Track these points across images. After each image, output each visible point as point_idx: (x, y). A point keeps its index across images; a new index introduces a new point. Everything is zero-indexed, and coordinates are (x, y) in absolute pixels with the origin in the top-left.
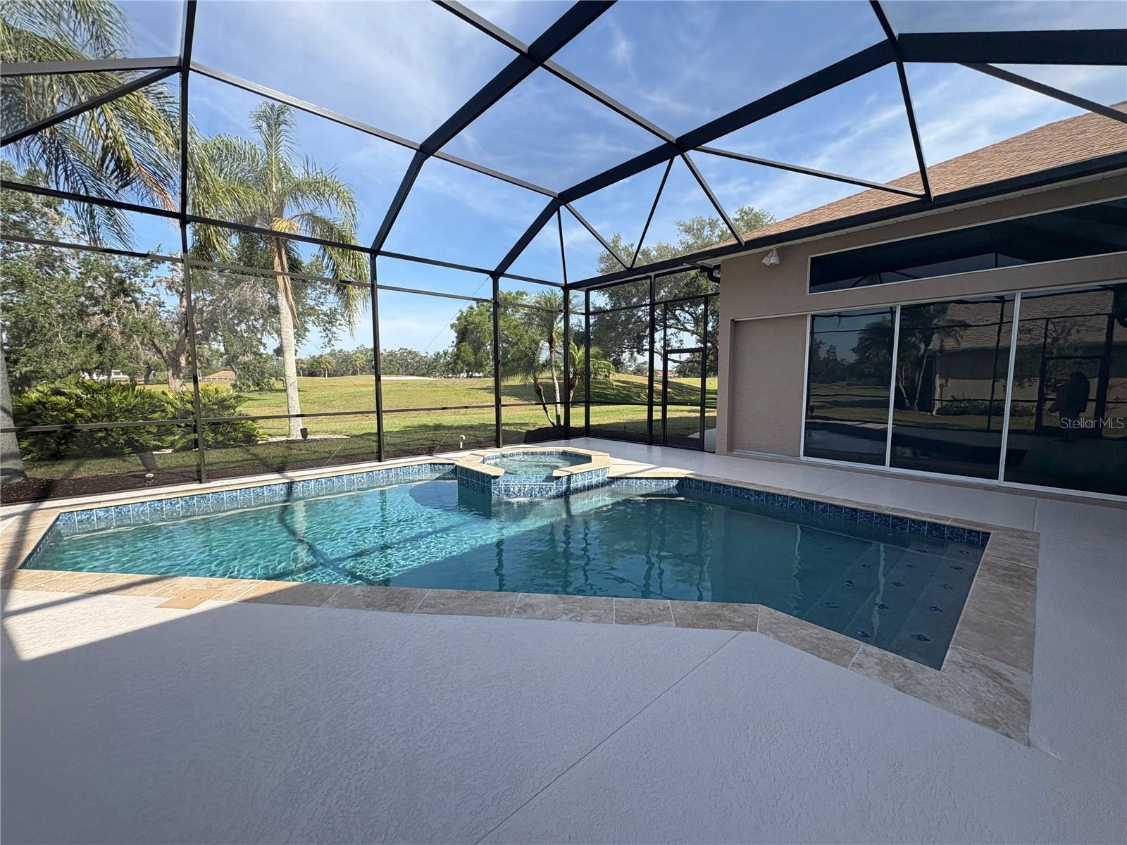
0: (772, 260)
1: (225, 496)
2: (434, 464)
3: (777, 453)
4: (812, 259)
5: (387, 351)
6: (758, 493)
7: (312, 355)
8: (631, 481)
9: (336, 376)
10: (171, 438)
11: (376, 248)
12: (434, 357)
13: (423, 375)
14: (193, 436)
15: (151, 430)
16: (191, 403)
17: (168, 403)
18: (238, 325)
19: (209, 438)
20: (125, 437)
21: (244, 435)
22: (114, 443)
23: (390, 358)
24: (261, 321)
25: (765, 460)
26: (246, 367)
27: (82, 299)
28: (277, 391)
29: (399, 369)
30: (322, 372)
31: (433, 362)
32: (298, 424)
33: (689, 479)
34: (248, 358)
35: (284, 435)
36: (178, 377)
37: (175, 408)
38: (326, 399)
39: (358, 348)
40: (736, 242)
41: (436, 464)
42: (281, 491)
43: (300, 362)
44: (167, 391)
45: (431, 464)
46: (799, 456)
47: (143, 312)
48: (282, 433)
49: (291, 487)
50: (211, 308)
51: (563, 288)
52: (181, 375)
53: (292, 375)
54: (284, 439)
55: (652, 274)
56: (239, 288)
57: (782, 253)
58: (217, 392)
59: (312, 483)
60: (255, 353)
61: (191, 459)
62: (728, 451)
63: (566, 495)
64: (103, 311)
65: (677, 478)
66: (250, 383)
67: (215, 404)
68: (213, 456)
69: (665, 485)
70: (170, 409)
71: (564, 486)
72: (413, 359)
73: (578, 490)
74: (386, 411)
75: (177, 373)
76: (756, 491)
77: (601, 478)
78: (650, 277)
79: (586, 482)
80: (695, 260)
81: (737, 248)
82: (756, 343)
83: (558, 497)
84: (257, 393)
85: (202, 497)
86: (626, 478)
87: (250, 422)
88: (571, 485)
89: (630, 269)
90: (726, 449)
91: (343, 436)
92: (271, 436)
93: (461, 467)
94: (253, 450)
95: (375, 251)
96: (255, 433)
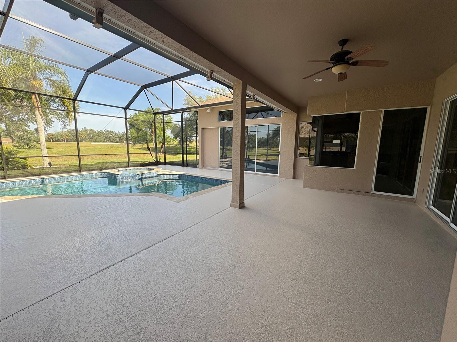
0: (208, 111)
1: (16, 183)
2: (101, 173)
3: (213, 168)
4: (219, 112)
5: (98, 131)
6: (196, 177)
7: (57, 131)
8: (164, 175)
9: (71, 142)
11: (75, 99)
12: (122, 134)
13: (117, 142)
18: (13, 117)
21: (22, 165)
23: (100, 134)
24: (27, 116)
25: (210, 169)
26: (20, 138)
28: (37, 148)
29: (105, 139)
30: (63, 140)
31: (122, 137)
32: (47, 160)
33: (182, 174)
34: (21, 133)
35: (41, 166)
38: (63, 152)
39: (83, 129)
40: (198, 105)
41: (102, 173)
42: (39, 181)
43: (50, 135)
45: (100, 173)
46: (218, 168)
48: (40, 165)
49: (43, 180)
51: (153, 114)
53: (43, 142)
55: (182, 112)
56: (14, 101)
57: (212, 110)
58: (7, 148)
59: (52, 179)
60: (24, 130)
63: (141, 179)
65: (178, 174)
67: (6, 153)
68: (9, 172)
69: (175, 176)
71: (140, 177)
72: (112, 135)
73: (145, 178)
74: (81, 155)
76: (196, 176)
77: (154, 175)
79: (149, 176)
80: (190, 109)
81: (199, 107)
82: (208, 135)
83: (138, 180)
84: (27, 149)
85: (7, 183)
86: (163, 175)
87: (24, 160)
88: (143, 177)
89: (172, 110)
90: (201, 167)
91: (68, 166)
92: (35, 166)
93: (108, 173)
94: (26, 170)
95: (74, 100)
96: (27, 165)
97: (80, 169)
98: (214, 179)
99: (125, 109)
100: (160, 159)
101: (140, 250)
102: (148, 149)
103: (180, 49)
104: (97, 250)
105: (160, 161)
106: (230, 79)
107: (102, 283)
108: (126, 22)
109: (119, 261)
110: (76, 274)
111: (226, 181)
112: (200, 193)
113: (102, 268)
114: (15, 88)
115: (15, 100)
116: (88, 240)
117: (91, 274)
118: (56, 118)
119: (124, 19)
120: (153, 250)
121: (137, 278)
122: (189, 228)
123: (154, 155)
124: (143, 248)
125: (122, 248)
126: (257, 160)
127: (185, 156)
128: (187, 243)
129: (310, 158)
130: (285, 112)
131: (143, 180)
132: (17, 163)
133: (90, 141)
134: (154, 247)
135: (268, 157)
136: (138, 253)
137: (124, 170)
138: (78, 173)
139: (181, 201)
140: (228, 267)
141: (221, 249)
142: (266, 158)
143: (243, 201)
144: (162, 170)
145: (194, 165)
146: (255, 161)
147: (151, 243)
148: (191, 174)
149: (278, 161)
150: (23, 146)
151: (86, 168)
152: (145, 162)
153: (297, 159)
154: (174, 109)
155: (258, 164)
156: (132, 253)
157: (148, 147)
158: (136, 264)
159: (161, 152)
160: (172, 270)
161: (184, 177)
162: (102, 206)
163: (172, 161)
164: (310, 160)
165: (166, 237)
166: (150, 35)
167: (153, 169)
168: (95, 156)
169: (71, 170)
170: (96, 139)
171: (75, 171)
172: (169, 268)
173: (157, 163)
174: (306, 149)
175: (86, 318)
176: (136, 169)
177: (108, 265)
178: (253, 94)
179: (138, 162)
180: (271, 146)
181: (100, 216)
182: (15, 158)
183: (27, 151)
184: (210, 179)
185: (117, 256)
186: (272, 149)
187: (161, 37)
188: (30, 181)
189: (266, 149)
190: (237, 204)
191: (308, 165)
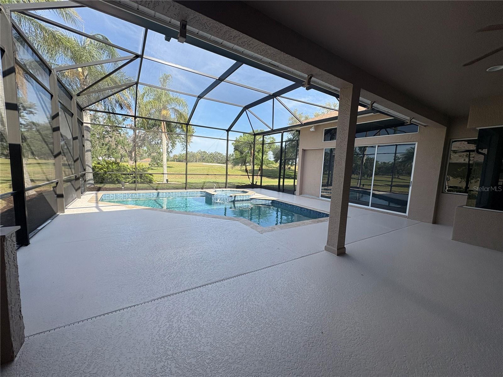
0: (312, 129)
1: (141, 194)
3: (313, 196)
4: (325, 130)
5: (210, 153)
6: (290, 205)
10: (128, 180)
13: (224, 164)
14: (134, 179)
15: (123, 177)
16: (135, 169)
17: (128, 169)
18: (152, 142)
19: (139, 181)
20: (116, 178)
21: (149, 180)
22: (113, 180)
23: (211, 156)
24: (160, 140)
25: (309, 198)
26: (153, 158)
27: (104, 132)
28: (162, 167)
29: (214, 160)
30: (184, 160)
32: (166, 177)
33: (275, 201)
34: (154, 154)
36: (132, 160)
37: (130, 170)
40: (301, 123)
42: (156, 194)
43: (175, 156)
44: (128, 165)
45: (201, 192)
46: (319, 197)
47: (122, 137)
49: (159, 194)
50: (144, 135)
51: (254, 135)
52: (133, 159)
53: (165, 162)
54: (161, 182)
55: (282, 131)
57: (316, 128)
58: (143, 166)
59: (164, 193)
61: (133, 185)
62: (300, 194)
63: (234, 202)
64: (110, 136)
65: (271, 200)
66: (155, 163)
67: (141, 170)
68: (139, 185)
69: (267, 202)
70: (128, 170)
71: (233, 199)
73: (238, 201)
74: (188, 174)
75: (131, 159)
76: (290, 204)
77: (247, 198)
78: (281, 132)
79: (241, 199)
80: (291, 128)
81: (301, 125)
82: (310, 157)
83: (231, 202)
84: (156, 167)
85: (136, 194)
86: (256, 199)
87: (151, 176)
88: (236, 199)
89: (272, 130)
90: (299, 194)
91: (180, 183)
92: (158, 182)
93: (206, 192)
94: (151, 184)
95: (187, 124)
96: (153, 180)
97: (186, 186)
98: (311, 210)
99: (228, 131)
100: (256, 182)
101: (206, 283)
102: (246, 171)
103: (269, 52)
104: (169, 272)
105: (257, 184)
106: (335, 83)
107: (157, 313)
108: (209, 30)
109: (183, 290)
110: (143, 293)
111: (326, 214)
112: (289, 226)
113: (165, 294)
114: (155, 118)
115: (154, 128)
116: (166, 259)
117: (153, 298)
118: (178, 141)
119: (207, 27)
120: (218, 287)
121: (190, 320)
122: (265, 268)
123: (251, 177)
124: (209, 282)
125: (190, 275)
126: (373, 190)
127: (282, 180)
128: (257, 289)
129: (468, 195)
130: (425, 126)
131: (236, 202)
132: (147, 178)
133: (202, 162)
134: (220, 284)
135: (392, 187)
136: (202, 286)
137: (220, 191)
138: (184, 190)
139: (265, 231)
140: (302, 344)
141: (298, 310)
142: (390, 190)
143: (344, 245)
144: (256, 194)
145: (291, 191)
146: (370, 192)
147: (219, 277)
148: (285, 201)
149: (408, 194)
150: (154, 165)
151: (192, 186)
152: (242, 184)
153: (443, 194)
154: (274, 129)
155: (374, 195)
156: (197, 285)
157: (246, 169)
158: (196, 300)
159: (259, 175)
160: (230, 322)
161: (277, 204)
162: (190, 225)
163: (269, 184)
164: (470, 197)
165: (236, 274)
166: (234, 40)
167: (246, 192)
168: (202, 176)
169: (180, 187)
170: (208, 160)
171: (182, 188)
172: (227, 317)
173: (253, 186)
174: (460, 180)
175: (128, 352)
176: (231, 190)
177: (171, 292)
178: (370, 102)
179: (235, 184)
180: (399, 174)
181: (184, 235)
182: (146, 174)
183: (156, 169)
184: (307, 209)
185: (182, 285)
186: (400, 177)
187: (246, 41)
188: (150, 194)
189: (391, 177)
190: (335, 249)
191: (464, 206)
